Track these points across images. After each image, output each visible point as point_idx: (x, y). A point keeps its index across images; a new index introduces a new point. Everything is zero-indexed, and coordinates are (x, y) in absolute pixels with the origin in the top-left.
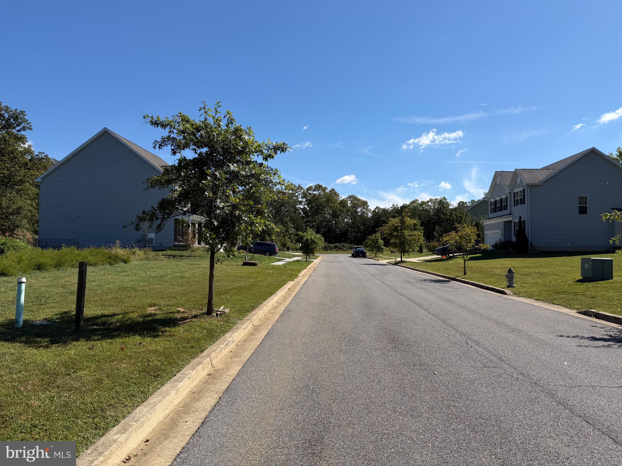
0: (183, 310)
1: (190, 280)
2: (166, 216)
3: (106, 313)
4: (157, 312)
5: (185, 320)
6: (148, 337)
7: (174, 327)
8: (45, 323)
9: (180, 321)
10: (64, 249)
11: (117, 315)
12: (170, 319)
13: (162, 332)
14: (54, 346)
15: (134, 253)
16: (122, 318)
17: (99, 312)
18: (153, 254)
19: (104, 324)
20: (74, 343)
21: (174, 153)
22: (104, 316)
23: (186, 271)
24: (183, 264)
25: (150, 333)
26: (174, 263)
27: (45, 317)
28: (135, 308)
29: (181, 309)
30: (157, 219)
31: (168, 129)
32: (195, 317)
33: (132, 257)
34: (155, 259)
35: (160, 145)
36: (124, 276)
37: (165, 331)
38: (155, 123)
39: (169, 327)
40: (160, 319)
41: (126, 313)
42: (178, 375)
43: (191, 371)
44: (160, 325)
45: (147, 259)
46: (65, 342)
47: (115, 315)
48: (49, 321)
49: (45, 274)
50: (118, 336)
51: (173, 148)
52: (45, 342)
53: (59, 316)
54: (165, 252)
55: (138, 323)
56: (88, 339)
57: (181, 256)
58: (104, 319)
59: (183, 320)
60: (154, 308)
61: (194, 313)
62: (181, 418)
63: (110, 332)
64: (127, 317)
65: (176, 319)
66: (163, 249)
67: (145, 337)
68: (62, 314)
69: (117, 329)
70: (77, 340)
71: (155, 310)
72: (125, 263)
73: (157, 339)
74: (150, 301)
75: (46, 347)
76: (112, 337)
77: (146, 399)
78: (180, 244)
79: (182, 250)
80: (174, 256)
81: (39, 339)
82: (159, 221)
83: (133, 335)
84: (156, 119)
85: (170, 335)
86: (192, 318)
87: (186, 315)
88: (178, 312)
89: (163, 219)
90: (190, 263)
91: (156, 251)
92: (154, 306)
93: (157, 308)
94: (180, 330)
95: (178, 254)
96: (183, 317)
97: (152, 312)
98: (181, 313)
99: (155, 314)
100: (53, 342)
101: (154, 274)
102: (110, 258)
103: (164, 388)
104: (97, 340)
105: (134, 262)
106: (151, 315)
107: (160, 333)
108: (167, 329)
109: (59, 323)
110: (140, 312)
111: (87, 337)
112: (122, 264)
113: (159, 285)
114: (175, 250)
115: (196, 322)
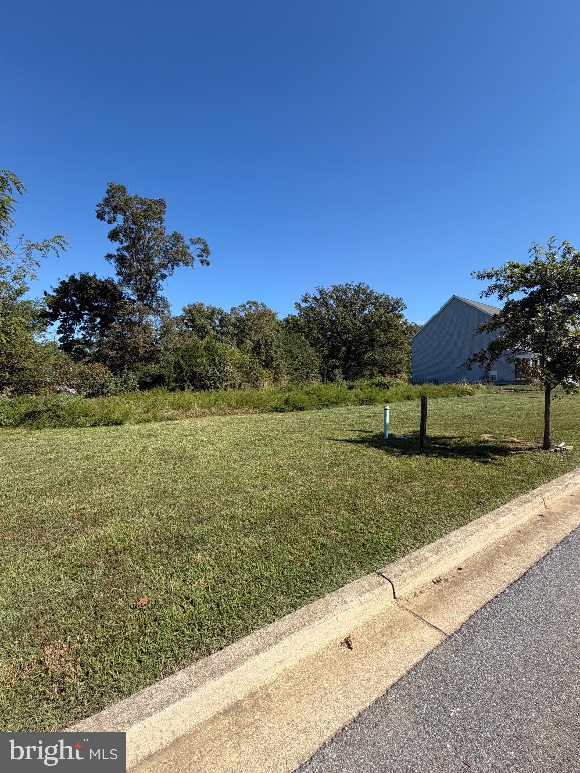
0: (518, 441)
1: (530, 412)
2: (495, 356)
3: (447, 435)
4: (491, 440)
5: (518, 451)
6: (478, 462)
7: (506, 456)
8: (402, 438)
9: (513, 451)
10: (426, 385)
11: (455, 438)
12: (503, 448)
13: (493, 459)
14: (403, 457)
15: (478, 388)
16: (458, 441)
17: (441, 434)
18: (495, 388)
19: (443, 444)
20: (417, 457)
21: (501, 298)
22: (445, 438)
23: (526, 404)
24: (523, 397)
25: (480, 458)
26: (514, 396)
27: (403, 433)
28: (471, 434)
29: (516, 440)
30: (487, 359)
31: (495, 279)
32: (530, 449)
33: (476, 391)
34: (497, 392)
35: (487, 295)
36: (467, 406)
37: (495, 459)
38: (481, 277)
39: (500, 455)
40: (493, 446)
41: (462, 437)
42: (503, 508)
43: (517, 507)
44: (491, 452)
45: (490, 392)
46: (411, 455)
47: (453, 438)
48: (405, 437)
49: (411, 402)
50: (452, 456)
51: (500, 294)
52: (398, 452)
53: (412, 434)
54: (506, 387)
55: (472, 447)
56: (428, 455)
57: (522, 390)
58: (443, 440)
59: (515, 451)
60: (488, 435)
61: (529, 445)
62: (500, 557)
63: (446, 452)
64: (463, 440)
65: (509, 449)
66: (505, 384)
67: (475, 461)
68: (415, 432)
69: (452, 450)
70: (419, 455)
71: (490, 437)
72: (471, 395)
73: (486, 466)
74: (485, 428)
75: (398, 456)
76: (446, 457)
77: (465, 524)
78: (521, 379)
79: (523, 385)
80: (515, 390)
81: (395, 450)
82: (489, 361)
83: (465, 458)
84: (482, 273)
85: (500, 464)
86: (526, 450)
87: (519, 446)
88: (512, 442)
89: (492, 359)
90: (530, 396)
91: (497, 385)
92: (489, 434)
93: (491, 436)
94: (511, 460)
95: (519, 388)
96: (517, 448)
97: (486, 439)
98: (515, 443)
99: (488, 442)
100: (403, 453)
101: (493, 405)
102: (458, 391)
103: (484, 518)
104: (435, 457)
105: (478, 394)
106: (484, 441)
107: (490, 460)
108: (498, 457)
109: (411, 438)
110: (475, 437)
111: (427, 453)
112: (468, 396)
113: (496, 415)
114: (516, 385)
115: (530, 455)
